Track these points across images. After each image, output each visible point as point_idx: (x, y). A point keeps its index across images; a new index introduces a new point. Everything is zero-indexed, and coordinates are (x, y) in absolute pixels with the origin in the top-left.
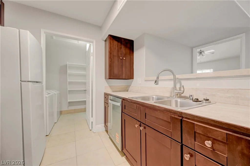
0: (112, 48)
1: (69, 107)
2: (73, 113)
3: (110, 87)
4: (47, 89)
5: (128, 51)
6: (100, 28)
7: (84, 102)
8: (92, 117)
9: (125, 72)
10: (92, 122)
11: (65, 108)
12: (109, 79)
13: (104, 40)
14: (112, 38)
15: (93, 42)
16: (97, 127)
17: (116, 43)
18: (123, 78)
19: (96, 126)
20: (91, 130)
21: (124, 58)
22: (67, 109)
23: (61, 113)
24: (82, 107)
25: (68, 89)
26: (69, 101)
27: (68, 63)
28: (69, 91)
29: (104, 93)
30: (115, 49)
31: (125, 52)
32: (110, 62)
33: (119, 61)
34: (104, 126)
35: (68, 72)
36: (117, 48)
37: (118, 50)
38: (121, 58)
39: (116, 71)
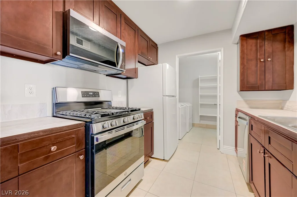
0: (245, 51)
1: (201, 121)
2: (205, 128)
3: (246, 101)
4: (179, 102)
5: (278, 46)
6: (230, 30)
8: (220, 135)
9: (271, 80)
10: (220, 140)
11: (197, 121)
12: (241, 91)
13: (235, 44)
14: (245, 38)
15: (220, 51)
16: (224, 148)
17: (252, 42)
18: (266, 89)
19: (224, 146)
20: (218, 149)
21: (269, 60)
22: (199, 123)
23: (193, 125)
25: (200, 103)
26: (200, 114)
27: (199, 76)
28: (201, 105)
29: (236, 109)
30: (251, 50)
31: (270, 50)
32: (242, 70)
33: (259, 65)
34: (234, 149)
35: (199, 85)
36: (254, 48)
37: (257, 50)
38: (262, 60)
39: (252, 79)
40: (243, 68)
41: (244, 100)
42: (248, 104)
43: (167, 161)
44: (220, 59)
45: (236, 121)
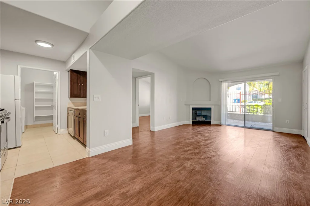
0: (73, 78)
1: (35, 122)
2: (39, 127)
3: (73, 103)
6: (65, 63)
7: (51, 117)
8: (58, 124)
9: (83, 93)
10: (58, 128)
12: (70, 97)
13: (67, 71)
14: (72, 72)
15: (58, 72)
16: (61, 131)
17: (75, 74)
18: (81, 97)
20: (56, 133)
21: (82, 84)
22: (33, 124)
24: (49, 122)
25: (35, 106)
26: (35, 116)
27: (35, 82)
28: (35, 107)
29: (68, 107)
31: (83, 81)
33: (78, 86)
35: (35, 90)
36: (76, 78)
37: (77, 79)
38: (80, 84)
39: (75, 92)
40: (71, 86)
41: (72, 102)
42: (73, 104)
43: (20, 147)
44: (58, 78)
45: (68, 113)
